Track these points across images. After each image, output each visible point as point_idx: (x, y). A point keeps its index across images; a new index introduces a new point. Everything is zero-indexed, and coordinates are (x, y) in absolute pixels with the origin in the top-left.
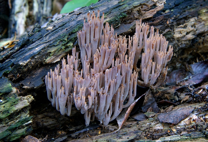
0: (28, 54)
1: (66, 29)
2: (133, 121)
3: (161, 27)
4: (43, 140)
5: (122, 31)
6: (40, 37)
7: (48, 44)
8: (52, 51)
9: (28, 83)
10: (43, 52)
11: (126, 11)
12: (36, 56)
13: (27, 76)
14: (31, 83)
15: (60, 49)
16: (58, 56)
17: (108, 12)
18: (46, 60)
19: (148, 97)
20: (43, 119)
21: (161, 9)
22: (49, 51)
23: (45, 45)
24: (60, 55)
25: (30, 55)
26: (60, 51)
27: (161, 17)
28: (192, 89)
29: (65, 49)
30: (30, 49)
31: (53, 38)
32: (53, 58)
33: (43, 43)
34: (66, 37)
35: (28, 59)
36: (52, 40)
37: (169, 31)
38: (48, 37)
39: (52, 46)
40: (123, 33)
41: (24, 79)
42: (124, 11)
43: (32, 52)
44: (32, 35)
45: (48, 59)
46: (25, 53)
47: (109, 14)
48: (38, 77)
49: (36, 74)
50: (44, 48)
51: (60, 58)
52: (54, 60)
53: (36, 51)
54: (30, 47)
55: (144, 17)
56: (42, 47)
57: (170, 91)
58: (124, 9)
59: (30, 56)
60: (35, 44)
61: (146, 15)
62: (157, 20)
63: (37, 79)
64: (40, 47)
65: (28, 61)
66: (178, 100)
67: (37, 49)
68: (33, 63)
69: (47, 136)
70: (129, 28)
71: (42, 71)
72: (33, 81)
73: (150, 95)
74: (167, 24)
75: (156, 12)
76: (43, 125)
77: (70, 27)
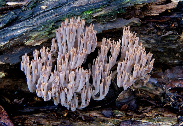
0: (9, 35)
1: (56, 14)
2: (101, 114)
3: (166, 27)
4: (18, 102)
5: (116, 25)
6: (29, 17)
7: (31, 28)
8: (34, 36)
9: (6, 59)
10: (24, 36)
11: (125, 8)
12: (16, 39)
13: (6, 52)
14: (8, 58)
15: (42, 35)
16: (39, 41)
17: (105, 5)
18: (26, 43)
19: (124, 96)
20: (23, 83)
21: (172, 8)
22: (30, 35)
23: (28, 28)
24: (41, 40)
25: (11, 36)
26: (43, 37)
27: (167, 17)
28: (173, 100)
29: (48, 35)
30: (13, 30)
31: (40, 21)
32: (34, 42)
33: (27, 27)
34: (52, 24)
35: (6, 41)
36: (37, 25)
37: (173, 34)
38: (35, 20)
39: (35, 31)
40: (117, 28)
41: (3, 54)
42: (124, 7)
43: (14, 33)
44: (25, 10)
45: (29, 42)
46: (7, 33)
47: (106, 7)
48: (17, 54)
49: (16, 51)
50: (26, 32)
51: (41, 43)
52: (34, 43)
53: (18, 34)
54: (13, 28)
55: (148, 13)
56: (24, 30)
57: (154, 92)
58: (125, 4)
59: (10, 38)
60: (21, 25)
61: (152, 12)
62: (163, 20)
63: (16, 56)
64: (23, 30)
65: (6, 43)
66: (163, 102)
67: (19, 32)
68: (12, 44)
69: (23, 99)
70: (125, 24)
71: (23, 50)
72: (11, 57)
73: (127, 94)
74: (172, 27)
75: (164, 10)
76: (21, 89)
77: (61, 13)
